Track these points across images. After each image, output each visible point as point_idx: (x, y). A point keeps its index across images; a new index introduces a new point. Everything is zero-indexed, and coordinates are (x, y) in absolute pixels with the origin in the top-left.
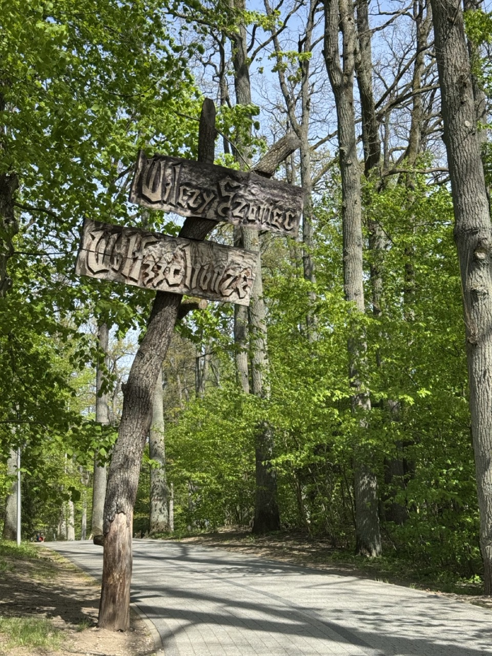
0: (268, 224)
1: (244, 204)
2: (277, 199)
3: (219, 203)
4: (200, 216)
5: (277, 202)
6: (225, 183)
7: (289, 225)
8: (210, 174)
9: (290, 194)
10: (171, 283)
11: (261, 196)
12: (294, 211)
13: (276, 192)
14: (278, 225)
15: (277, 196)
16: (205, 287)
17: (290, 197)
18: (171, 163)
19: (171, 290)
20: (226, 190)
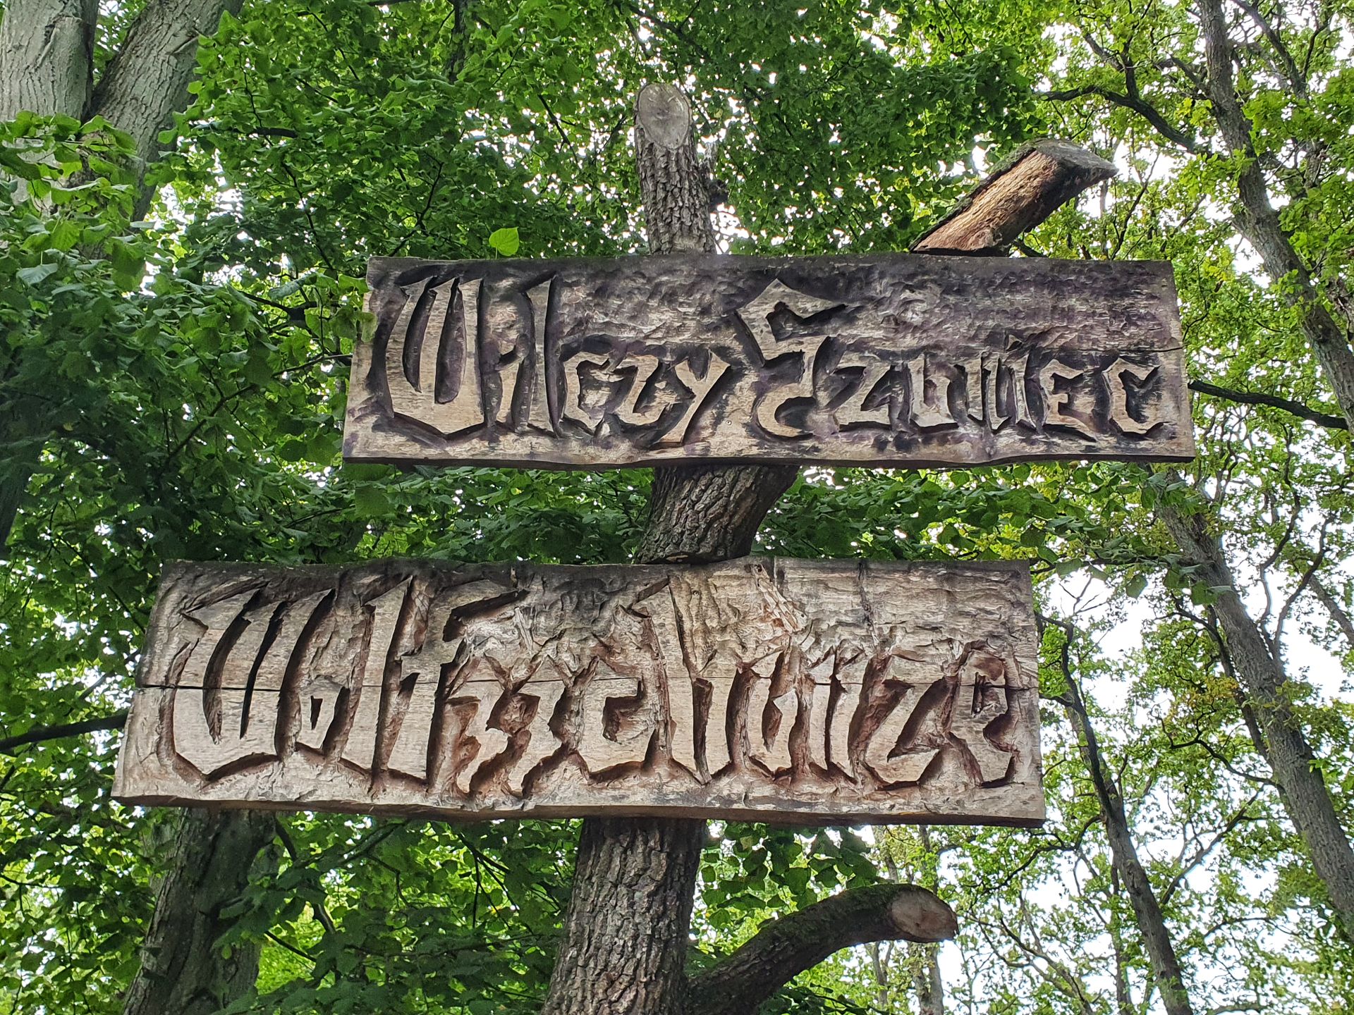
0: (1024, 428)
1: (881, 369)
2: (1039, 325)
3: (761, 391)
4: (679, 453)
5: (1044, 334)
6: (769, 308)
7: (1135, 413)
8: (690, 290)
9: (1096, 294)
10: (595, 767)
11: (956, 331)
12: (1143, 356)
13: (1021, 298)
14: (1079, 424)
15: (1033, 314)
16: (778, 758)
17: (1101, 305)
18: (506, 283)
19: (605, 797)
20: (778, 335)
